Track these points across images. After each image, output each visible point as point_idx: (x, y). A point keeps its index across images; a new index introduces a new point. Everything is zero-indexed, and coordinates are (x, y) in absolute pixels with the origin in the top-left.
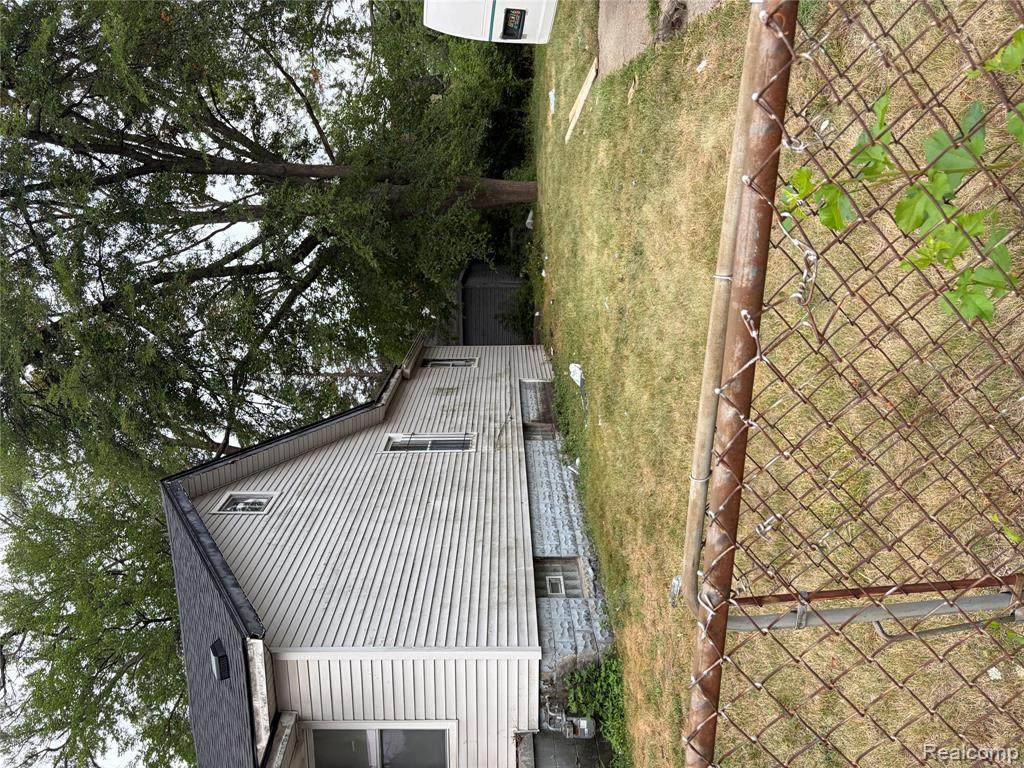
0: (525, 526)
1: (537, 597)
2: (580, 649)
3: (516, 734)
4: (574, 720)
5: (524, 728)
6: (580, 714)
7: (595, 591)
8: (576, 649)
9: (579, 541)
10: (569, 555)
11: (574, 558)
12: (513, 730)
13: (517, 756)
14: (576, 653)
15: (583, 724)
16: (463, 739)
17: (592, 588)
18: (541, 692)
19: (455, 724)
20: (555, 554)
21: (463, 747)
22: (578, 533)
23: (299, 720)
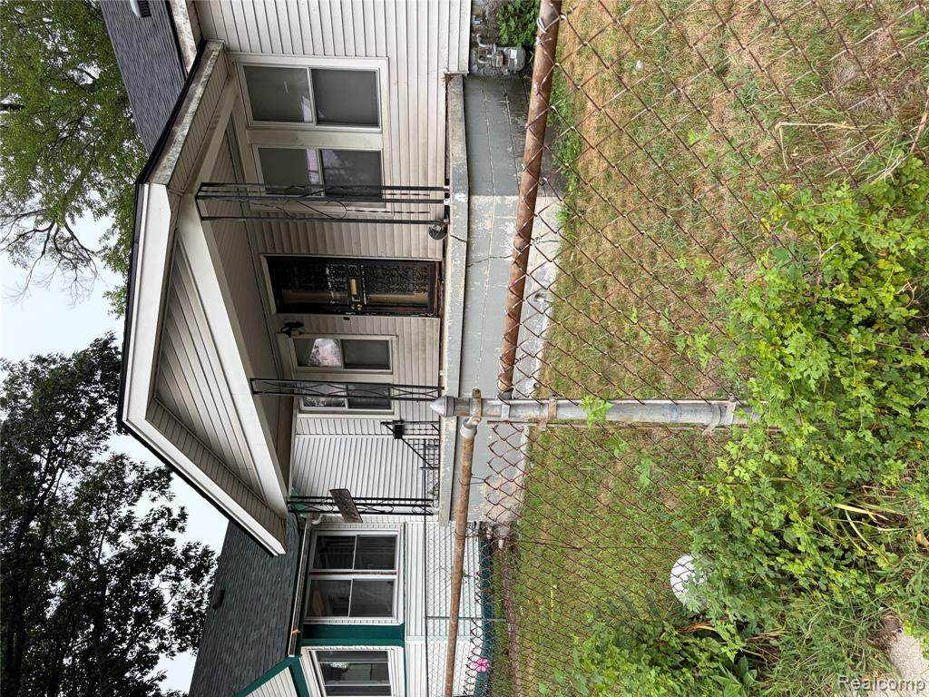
3: (446, 75)
4: (505, 49)
5: (454, 69)
6: (511, 44)
12: (443, 71)
13: (447, 99)
15: (513, 53)
16: (393, 80)
18: (472, 30)
19: (385, 63)
21: (394, 88)
23: (226, 50)
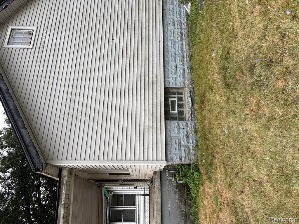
0: (161, 63)
1: (165, 120)
2: (183, 159)
7: (191, 116)
8: (181, 159)
9: (186, 74)
10: (181, 87)
11: (183, 88)
14: (181, 161)
17: (190, 114)
20: (174, 86)
22: (186, 67)
